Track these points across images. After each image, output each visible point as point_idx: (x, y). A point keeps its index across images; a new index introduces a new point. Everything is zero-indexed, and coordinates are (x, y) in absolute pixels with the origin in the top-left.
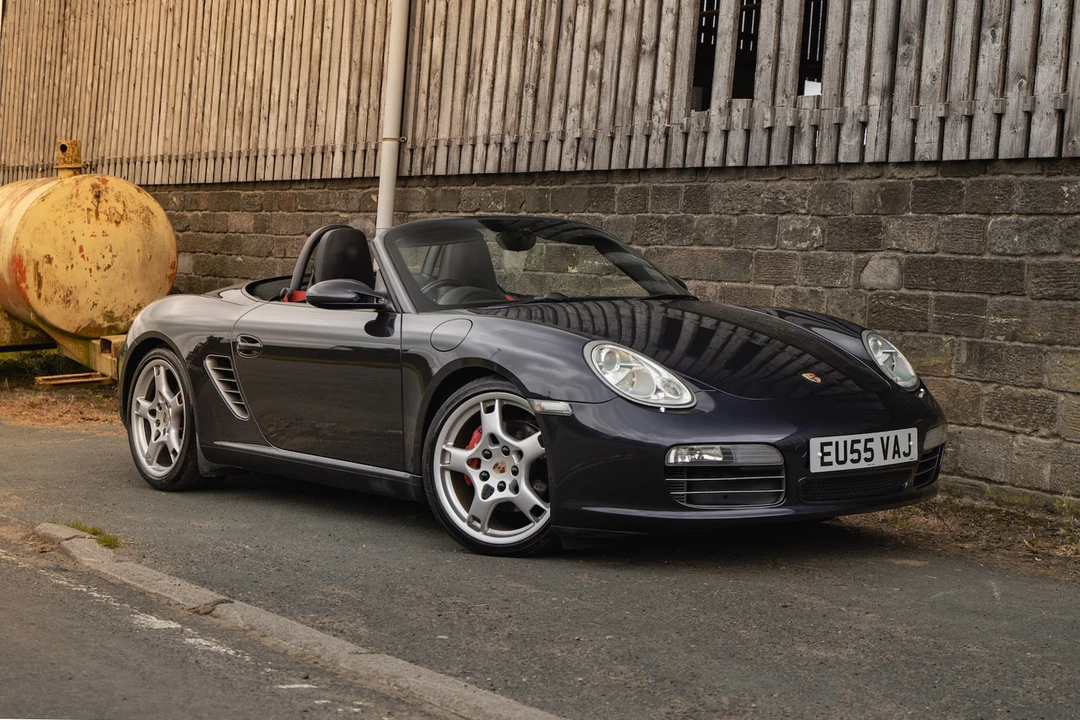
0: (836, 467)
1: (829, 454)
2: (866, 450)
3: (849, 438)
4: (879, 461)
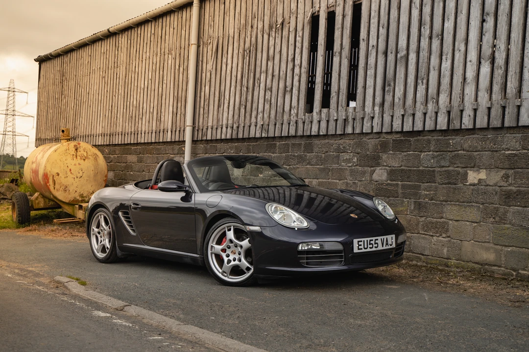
0: (364, 250)
1: (361, 245)
2: (375, 243)
3: (369, 239)
4: (380, 248)
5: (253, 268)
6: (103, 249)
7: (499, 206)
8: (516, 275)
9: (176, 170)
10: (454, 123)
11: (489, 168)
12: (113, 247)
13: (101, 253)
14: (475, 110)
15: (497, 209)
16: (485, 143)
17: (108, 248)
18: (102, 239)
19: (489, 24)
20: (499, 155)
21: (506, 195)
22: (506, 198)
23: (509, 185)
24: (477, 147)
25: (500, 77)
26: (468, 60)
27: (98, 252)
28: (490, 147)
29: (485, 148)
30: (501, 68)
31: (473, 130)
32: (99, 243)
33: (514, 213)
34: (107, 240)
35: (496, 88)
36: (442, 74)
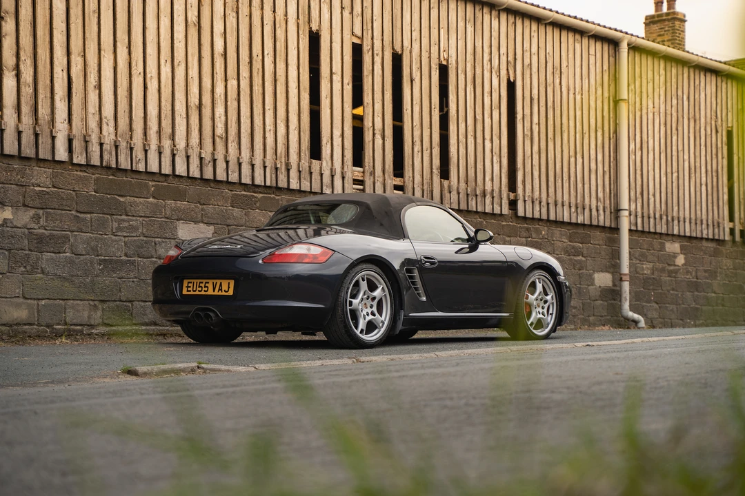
7: (30, 252)
8: (51, 332)
11: (15, 205)
15: (28, 256)
16: (11, 175)
20: (28, 190)
21: (37, 239)
22: (37, 243)
23: (41, 228)
25: (29, 96)
28: (16, 180)
29: (10, 180)
30: (29, 86)
33: (47, 260)
35: (26, 109)
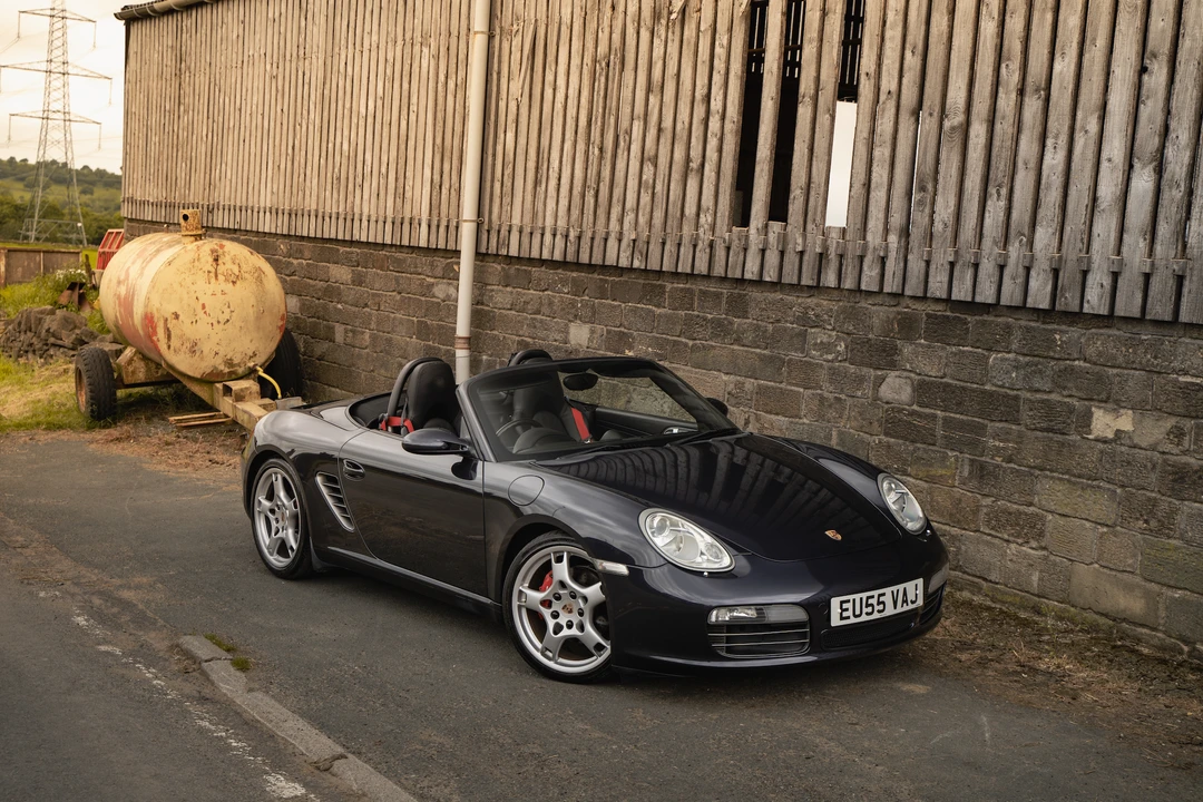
0: (853, 620)
1: (847, 610)
2: (879, 603)
3: (864, 595)
4: (890, 611)
5: (609, 647)
6: (283, 548)
7: (1159, 496)
8: (1190, 654)
9: (440, 382)
10: (1066, 298)
11: (1139, 408)
12: (304, 547)
13: (276, 556)
14: (1115, 276)
15: (1154, 503)
16: (1135, 352)
17: (292, 548)
18: (280, 525)
19: (1157, 78)
20: (1163, 381)
21: (1176, 473)
22: (1174, 481)
23: (1184, 453)
24: (1115, 358)
25: (1175, 205)
26: (1104, 155)
27: (272, 555)
28: (1144, 361)
29: (1134, 362)
30: (1178, 186)
31: (1109, 319)
32: (273, 534)
33: (1190, 516)
34: (290, 531)
35: (1164, 230)
36: (1043, 182)
